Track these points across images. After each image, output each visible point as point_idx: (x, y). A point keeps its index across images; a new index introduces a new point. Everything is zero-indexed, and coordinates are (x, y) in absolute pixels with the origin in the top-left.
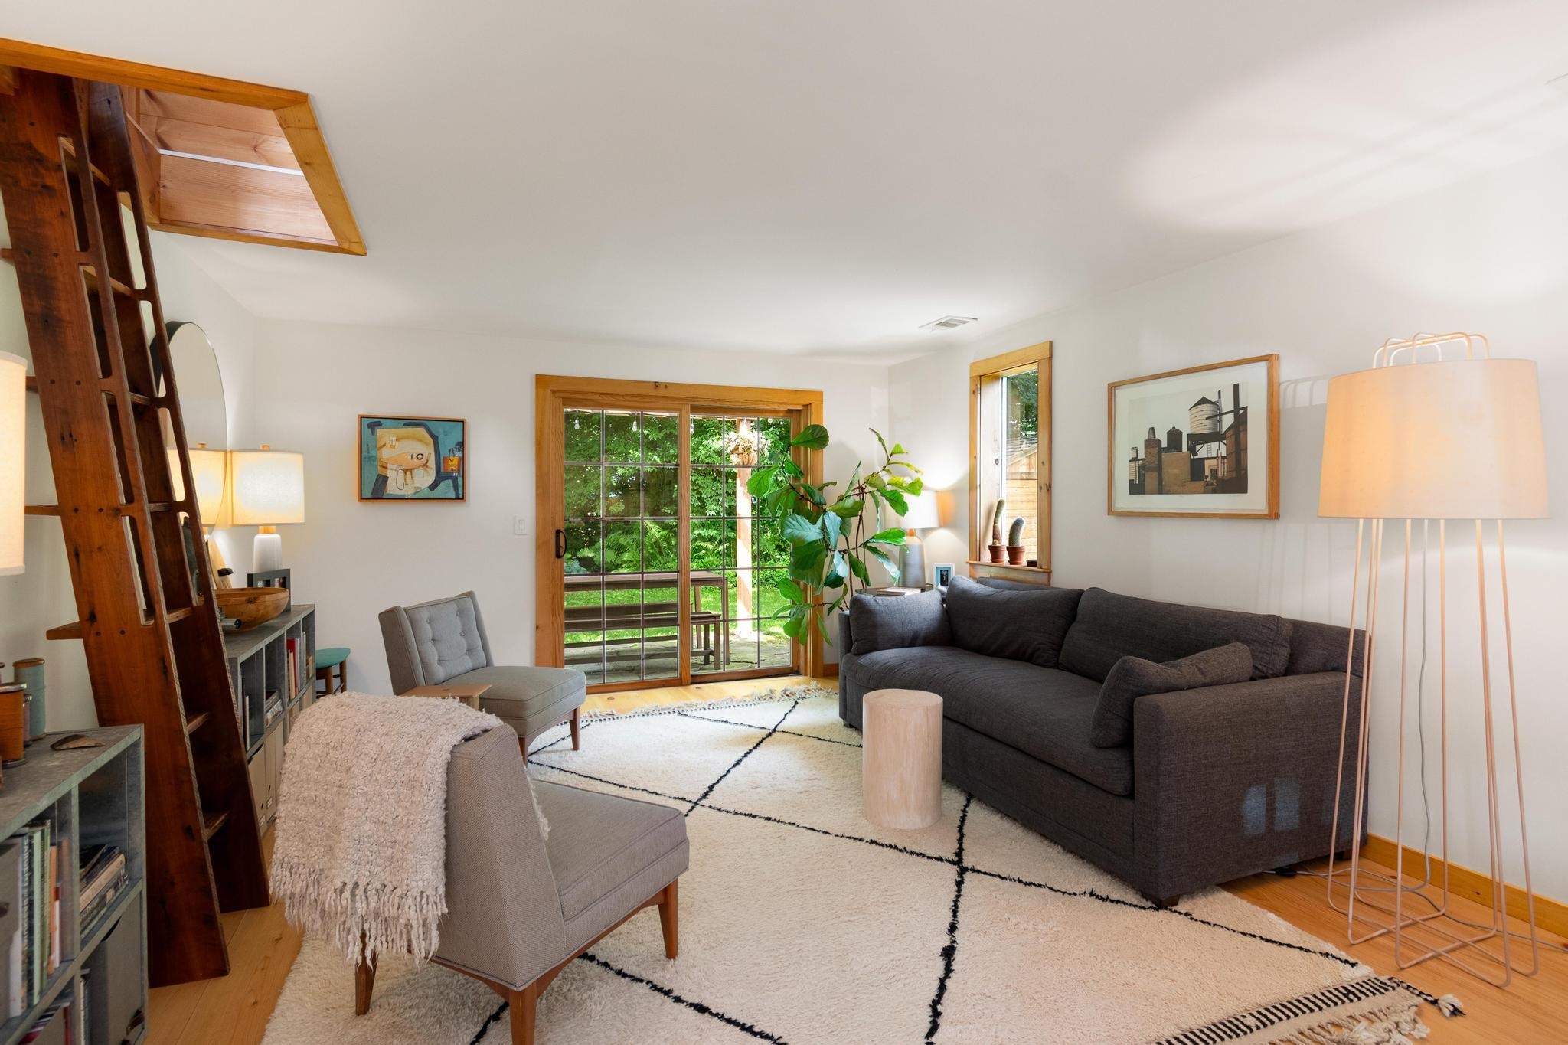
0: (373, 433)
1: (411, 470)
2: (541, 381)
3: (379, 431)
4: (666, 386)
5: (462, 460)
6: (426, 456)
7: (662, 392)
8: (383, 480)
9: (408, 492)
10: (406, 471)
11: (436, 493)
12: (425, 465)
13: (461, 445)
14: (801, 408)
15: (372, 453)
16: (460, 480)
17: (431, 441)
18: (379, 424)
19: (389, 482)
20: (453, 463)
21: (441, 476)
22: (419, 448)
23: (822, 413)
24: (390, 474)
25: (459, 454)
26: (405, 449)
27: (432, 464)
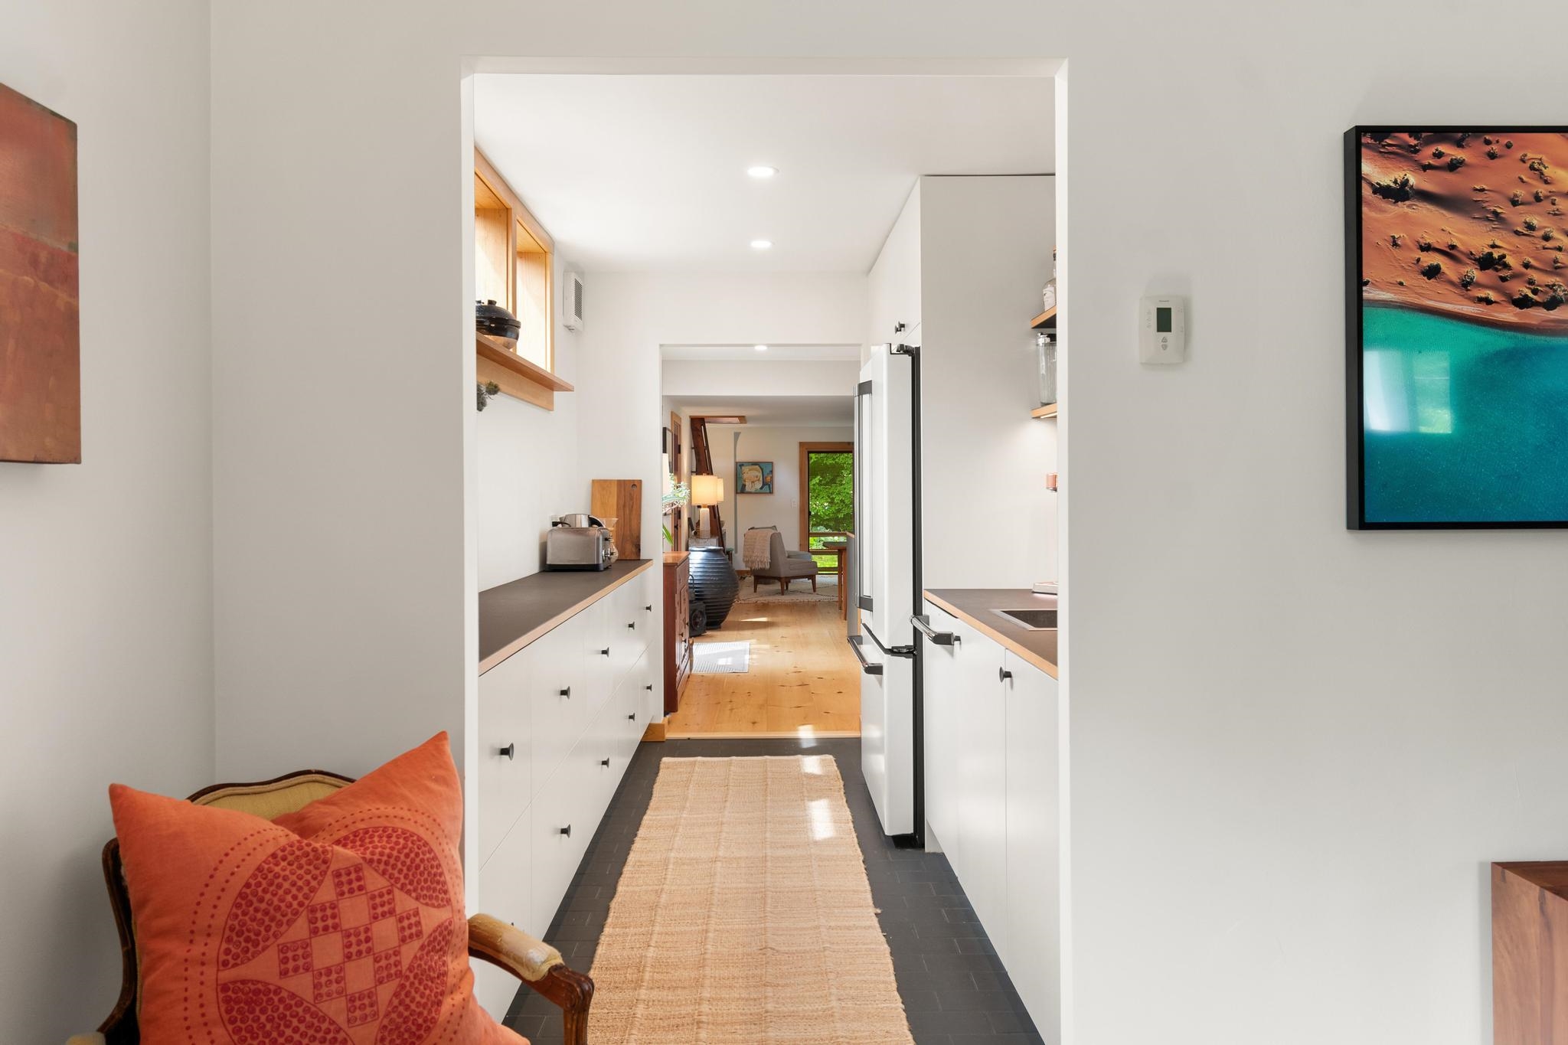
0: (740, 468)
1: (754, 482)
2: (802, 444)
3: (743, 468)
5: (772, 477)
6: (759, 476)
8: (744, 486)
9: (753, 490)
10: (752, 482)
12: (759, 480)
13: (772, 472)
15: (740, 476)
17: (761, 470)
18: (742, 465)
19: (746, 486)
20: (769, 479)
21: (764, 484)
22: (757, 473)
24: (747, 484)
26: (751, 475)
27: (761, 479)
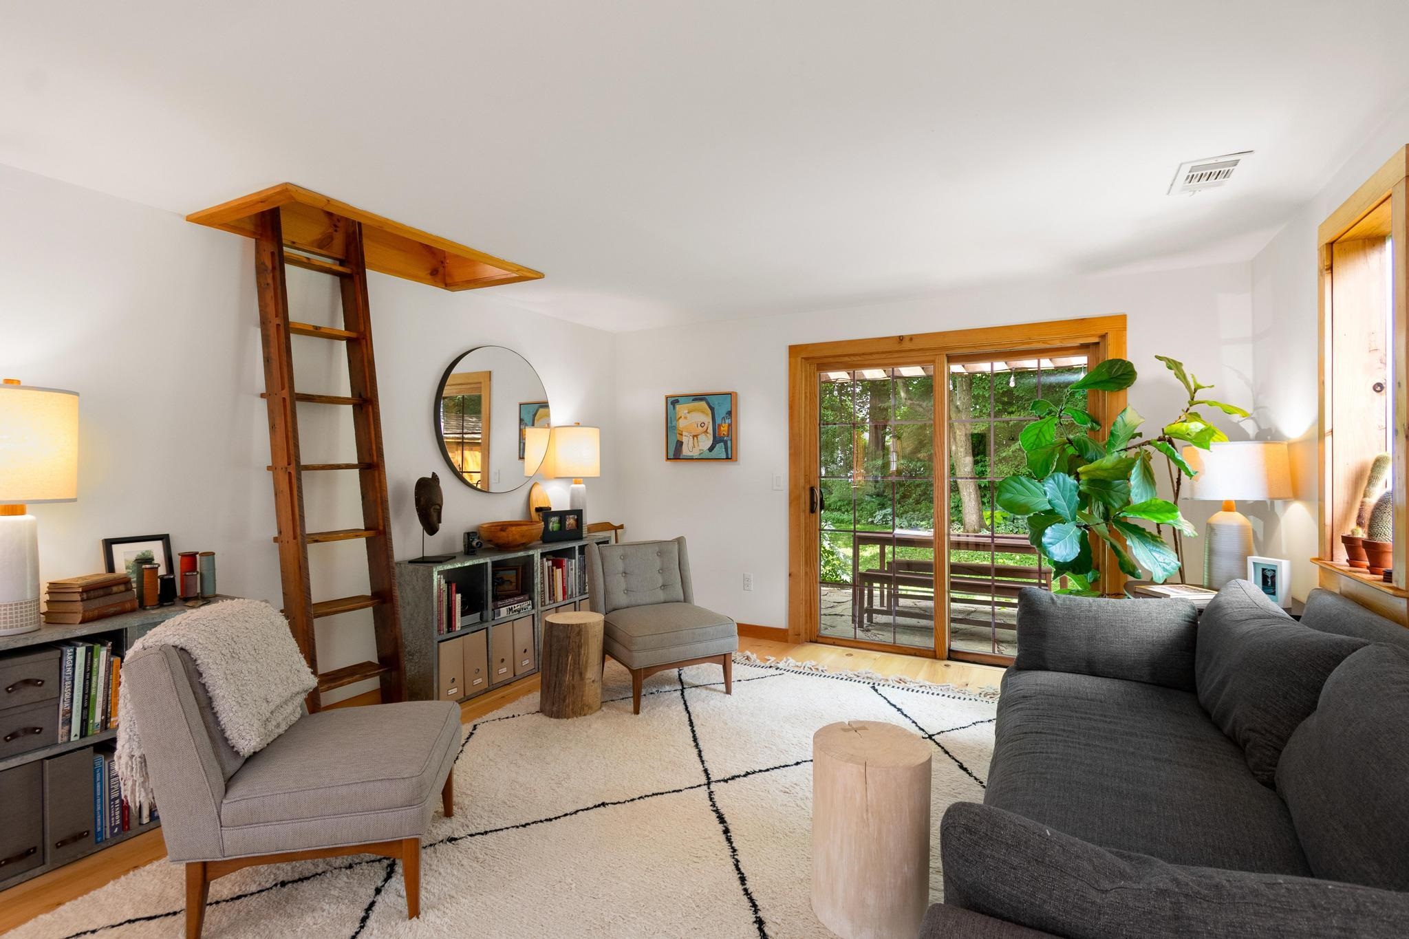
0: (674, 408)
1: (696, 436)
2: (794, 350)
3: (678, 407)
4: (911, 338)
5: (730, 425)
6: (706, 423)
7: (907, 345)
8: (680, 444)
9: (695, 454)
10: (694, 436)
11: (714, 454)
12: (706, 432)
13: (730, 413)
14: (1096, 340)
15: (674, 424)
16: (729, 442)
17: (709, 412)
18: (677, 401)
19: (684, 447)
20: (724, 429)
21: (717, 440)
22: (703, 419)
23: (1125, 343)
24: (685, 440)
25: (728, 421)
26: (694, 419)
27: (710, 430)
